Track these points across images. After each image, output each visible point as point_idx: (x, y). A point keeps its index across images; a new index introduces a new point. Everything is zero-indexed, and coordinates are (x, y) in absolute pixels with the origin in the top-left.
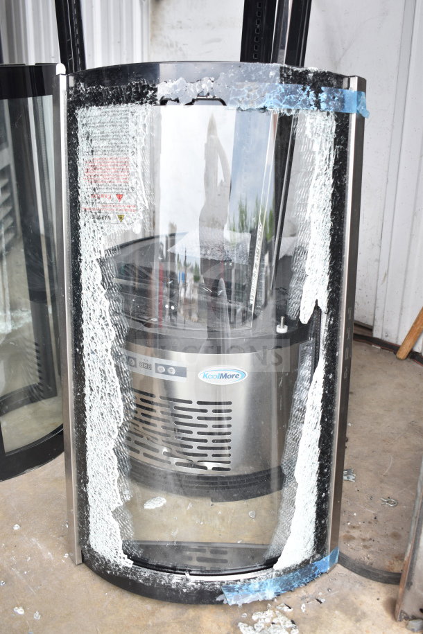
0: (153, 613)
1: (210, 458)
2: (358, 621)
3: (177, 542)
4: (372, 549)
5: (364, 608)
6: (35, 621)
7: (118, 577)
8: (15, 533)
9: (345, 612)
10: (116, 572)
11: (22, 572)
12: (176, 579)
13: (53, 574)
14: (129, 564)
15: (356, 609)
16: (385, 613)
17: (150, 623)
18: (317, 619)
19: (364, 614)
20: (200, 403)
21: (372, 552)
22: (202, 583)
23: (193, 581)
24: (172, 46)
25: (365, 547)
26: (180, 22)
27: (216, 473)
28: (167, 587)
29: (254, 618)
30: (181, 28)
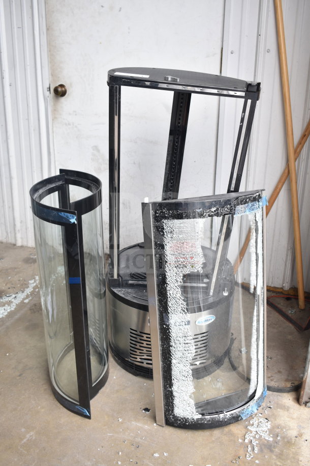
0: (211, 435)
1: (199, 359)
2: (288, 410)
3: (207, 400)
4: (275, 380)
5: (287, 405)
6: (166, 457)
7: (194, 425)
8: (122, 423)
9: (281, 408)
10: (192, 423)
11: (141, 439)
12: (222, 416)
13: (156, 435)
14: (200, 416)
15: (284, 406)
16: (295, 404)
17: (213, 439)
18: (273, 414)
19: (288, 407)
20: (195, 335)
21: (275, 382)
22: (232, 414)
23: (228, 415)
24: (69, 124)
25: (271, 380)
26: (75, 111)
27: (202, 365)
28: (219, 421)
29: (251, 422)
30: (76, 115)
